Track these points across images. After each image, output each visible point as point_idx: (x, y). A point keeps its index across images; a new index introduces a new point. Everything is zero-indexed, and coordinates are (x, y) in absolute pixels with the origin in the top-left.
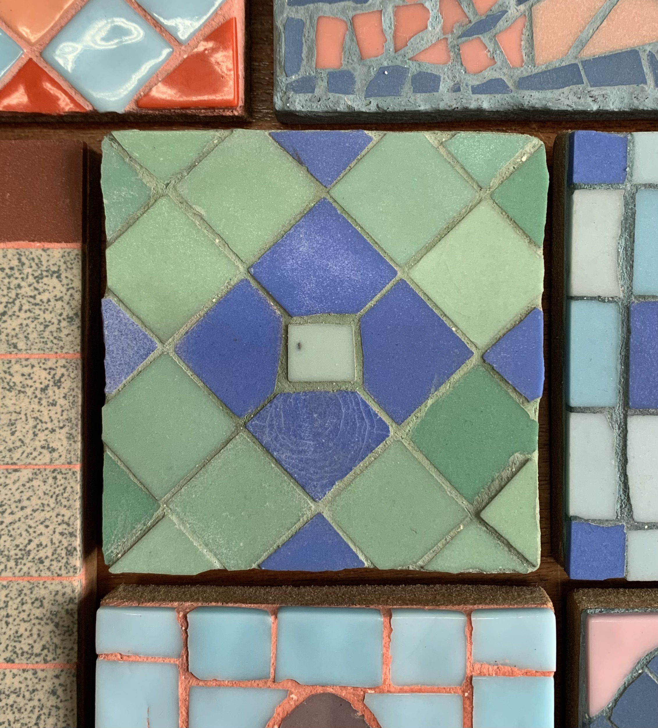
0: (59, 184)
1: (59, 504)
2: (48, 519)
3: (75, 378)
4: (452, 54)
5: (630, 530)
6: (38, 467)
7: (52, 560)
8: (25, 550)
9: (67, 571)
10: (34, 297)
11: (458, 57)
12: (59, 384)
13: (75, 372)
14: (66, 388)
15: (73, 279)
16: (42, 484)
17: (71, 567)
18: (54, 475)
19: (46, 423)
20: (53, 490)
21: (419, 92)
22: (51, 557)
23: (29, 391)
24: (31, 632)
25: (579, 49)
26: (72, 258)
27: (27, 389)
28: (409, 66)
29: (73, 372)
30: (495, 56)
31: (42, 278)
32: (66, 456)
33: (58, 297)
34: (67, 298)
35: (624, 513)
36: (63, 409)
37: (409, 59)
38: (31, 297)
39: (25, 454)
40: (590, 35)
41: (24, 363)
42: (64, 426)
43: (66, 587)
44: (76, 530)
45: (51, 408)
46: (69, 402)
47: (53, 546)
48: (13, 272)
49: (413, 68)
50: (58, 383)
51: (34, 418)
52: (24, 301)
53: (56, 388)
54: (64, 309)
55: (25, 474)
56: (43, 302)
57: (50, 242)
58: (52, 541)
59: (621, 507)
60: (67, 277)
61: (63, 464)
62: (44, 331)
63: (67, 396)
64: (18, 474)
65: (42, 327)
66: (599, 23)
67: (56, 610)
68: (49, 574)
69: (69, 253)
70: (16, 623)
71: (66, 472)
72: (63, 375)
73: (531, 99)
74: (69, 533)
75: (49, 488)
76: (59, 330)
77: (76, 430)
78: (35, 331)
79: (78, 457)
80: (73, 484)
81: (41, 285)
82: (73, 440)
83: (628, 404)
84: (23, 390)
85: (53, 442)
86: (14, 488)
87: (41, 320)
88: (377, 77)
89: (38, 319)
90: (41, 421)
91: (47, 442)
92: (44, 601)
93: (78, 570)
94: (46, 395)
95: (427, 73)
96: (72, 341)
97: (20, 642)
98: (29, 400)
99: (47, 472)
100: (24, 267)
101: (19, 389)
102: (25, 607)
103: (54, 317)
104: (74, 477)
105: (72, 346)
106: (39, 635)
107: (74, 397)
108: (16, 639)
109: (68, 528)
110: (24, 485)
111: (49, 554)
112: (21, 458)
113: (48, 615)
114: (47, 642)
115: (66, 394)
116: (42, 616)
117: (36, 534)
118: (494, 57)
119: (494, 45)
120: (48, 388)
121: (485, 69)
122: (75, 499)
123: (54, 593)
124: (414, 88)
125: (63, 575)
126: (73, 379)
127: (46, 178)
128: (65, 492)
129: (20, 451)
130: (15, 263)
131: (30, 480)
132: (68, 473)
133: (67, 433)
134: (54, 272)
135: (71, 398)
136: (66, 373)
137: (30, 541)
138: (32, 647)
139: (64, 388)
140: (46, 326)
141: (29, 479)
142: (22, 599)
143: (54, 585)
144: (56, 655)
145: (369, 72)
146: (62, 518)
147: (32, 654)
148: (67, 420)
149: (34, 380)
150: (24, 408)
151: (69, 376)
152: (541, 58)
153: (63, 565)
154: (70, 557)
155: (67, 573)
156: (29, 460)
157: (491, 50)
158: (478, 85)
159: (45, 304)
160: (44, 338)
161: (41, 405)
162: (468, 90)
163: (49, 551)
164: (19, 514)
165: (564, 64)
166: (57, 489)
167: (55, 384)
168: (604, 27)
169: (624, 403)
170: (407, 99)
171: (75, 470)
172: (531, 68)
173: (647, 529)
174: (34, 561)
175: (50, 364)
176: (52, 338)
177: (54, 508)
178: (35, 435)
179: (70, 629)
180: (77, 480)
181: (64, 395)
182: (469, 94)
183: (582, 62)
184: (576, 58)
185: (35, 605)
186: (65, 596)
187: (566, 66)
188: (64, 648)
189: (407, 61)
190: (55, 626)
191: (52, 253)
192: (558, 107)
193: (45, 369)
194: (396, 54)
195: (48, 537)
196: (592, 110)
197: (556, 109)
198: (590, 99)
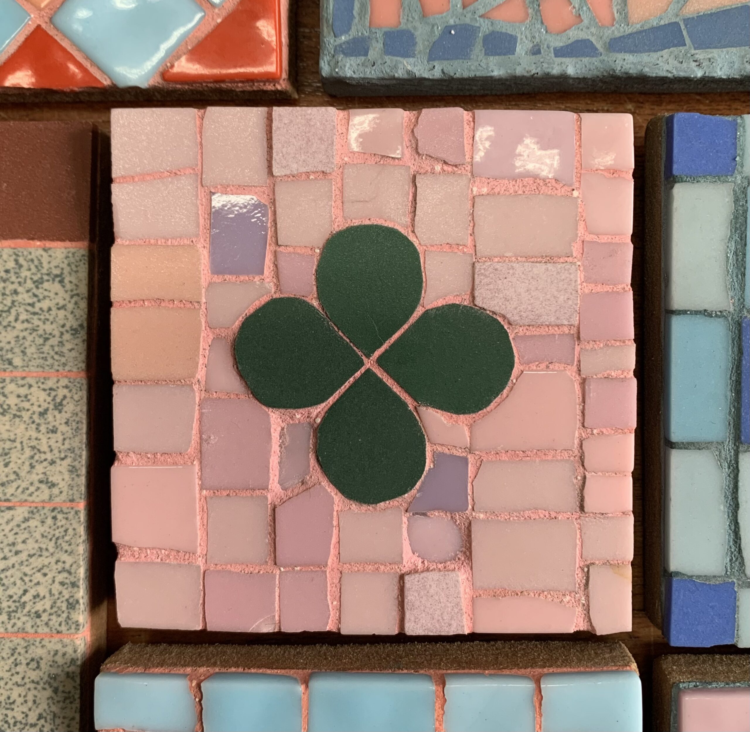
0: (64, 173)
1: (59, 549)
2: (46, 566)
3: (79, 400)
4: (530, 11)
5: (742, 588)
6: (35, 505)
7: (50, 614)
8: (19, 601)
9: (68, 627)
10: (32, 305)
11: (538, 14)
12: (60, 408)
13: (80, 393)
14: (68, 412)
15: (78, 284)
16: (39, 524)
17: (73, 623)
18: (53, 514)
19: (45, 453)
20: (52, 532)
21: (492, 55)
22: (49, 611)
23: (26, 416)
24: (26, 699)
25: (680, 5)
26: (78, 259)
27: (23, 413)
28: (480, 24)
29: (76, 393)
30: (581, 13)
31: (42, 283)
32: (68, 492)
33: (60, 305)
34: (70, 306)
35: (734, 568)
36: (65, 436)
37: (480, 17)
38: (29, 304)
39: (20, 490)
41: (21, 382)
42: (66, 457)
43: (67, 645)
44: (79, 580)
45: (50, 435)
46: (72, 429)
47: (52, 597)
48: (9, 275)
49: (485, 27)
50: (59, 407)
51: (31, 447)
52: (21, 310)
53: (56, 413)
54: (67, 319)
55: (21, 512)
56: (43, 311)
57: (53, 240)
58: (50, 591)
59: (731, 560)
61: (64, 501)
62: (44, 345)
63: (70, 422)
64: (11, 512)
65: (41, 341)
67: (55, 672)
68: (46, 630)
69: (74, 254)
70: (8, 687)
71: (67, 511)
72: (65, 397)
73: (624, 63)
74: (71, 583)
75: (48, 530)
76: (61, 344)
77: (80, 462)
78: (34, 346)
79: (81, 494)
80: (75, 525)
81: (41, 290)
82: (76, 474)
83: (740, 438)
84: (18, 413)
85: (52, 476)
86: (7, 528)
87: (41, 332)
88: (441, 37)
89: (37, 330)
90: (39, 450)
91: (46, 475)
92: (41, 661)
93: (81, 627)
94: (45, 420)
95: (501, 33)
96: (76, 357)
97: (13, 709)
98: (25, 426)
99: (46, 511)
100: (22, 270)
101: (15, 412)
102: (18, 669)
103: (56, 329)
104: (77, 517)
105: (76, 363)
106: (34, 702)
107: (78, 423)
108: (8, 706)
109: (69, 577)
110: (18, 526)
111: (48, 606)
112: (15, 493)
113: (46, 678)
114: (45, 710)
115: (68, 420)
116: (38, 679)
117: (33, 583)
118: (580, 15)
119: (581, 1)
120: (48, 412)
122: (78, 542)
123: (52, 653)
124: (486, 50)
125: (64, 632)
126: (77, 402)
127: (48, 166)
128: (66, 535)
129: (15, 485)
130: (11, 264)
131: (26, 520)
133: (69, 465)
134: (57, 276)
135: (74, 424)
136: (69, 395)
137: (25, 591)
138: (27, 716)
139: (66, 412)
140: (46, 339)
141: (25, 518)
142: (16, 660)
143: (52, 643)
144: (54, 725)
145: (433, 31)
146: (63, 565)
147: (26, 724)
148: (69, 449)
149: (31, 402)
150: (19, 435)
151: (72, 398)
152: (636, 16)
153: (63, 620)
154: (71, 611)
155: (68, 630)
156: (25, 497)
157: (577, 6)
158: (562, 47)
159: (45, 313)
160: (43, 353)
161: (39, 431)
162: (550, 52)
163: (47, 604)
164: (13, 560)
165: (663, 23)
166: (57, 531)
167: (56, 407)
170: (478, 63)
171: (79, 509)
174: (29, 615)
175: (50, 384)
176: (52, 353)
177: (54, 552)
178: (32, 467)
179: (71, 695)
180: (80, 521)
181: (66, 421)
182: (551, 57)
183: (684, 20)
184: (677, 15)
185: (30, 666)
186: (66, 657)
187: (666, 25)
188: (64, 718)
189: (478, 19)
190: (53, 691)
191: (55, 253)
192: (656, 73)
193: (44, 390)
194: (465, 11)
195: (47, 587)
196: (696, 77)
197: (654, 75)
198: (694, 64)
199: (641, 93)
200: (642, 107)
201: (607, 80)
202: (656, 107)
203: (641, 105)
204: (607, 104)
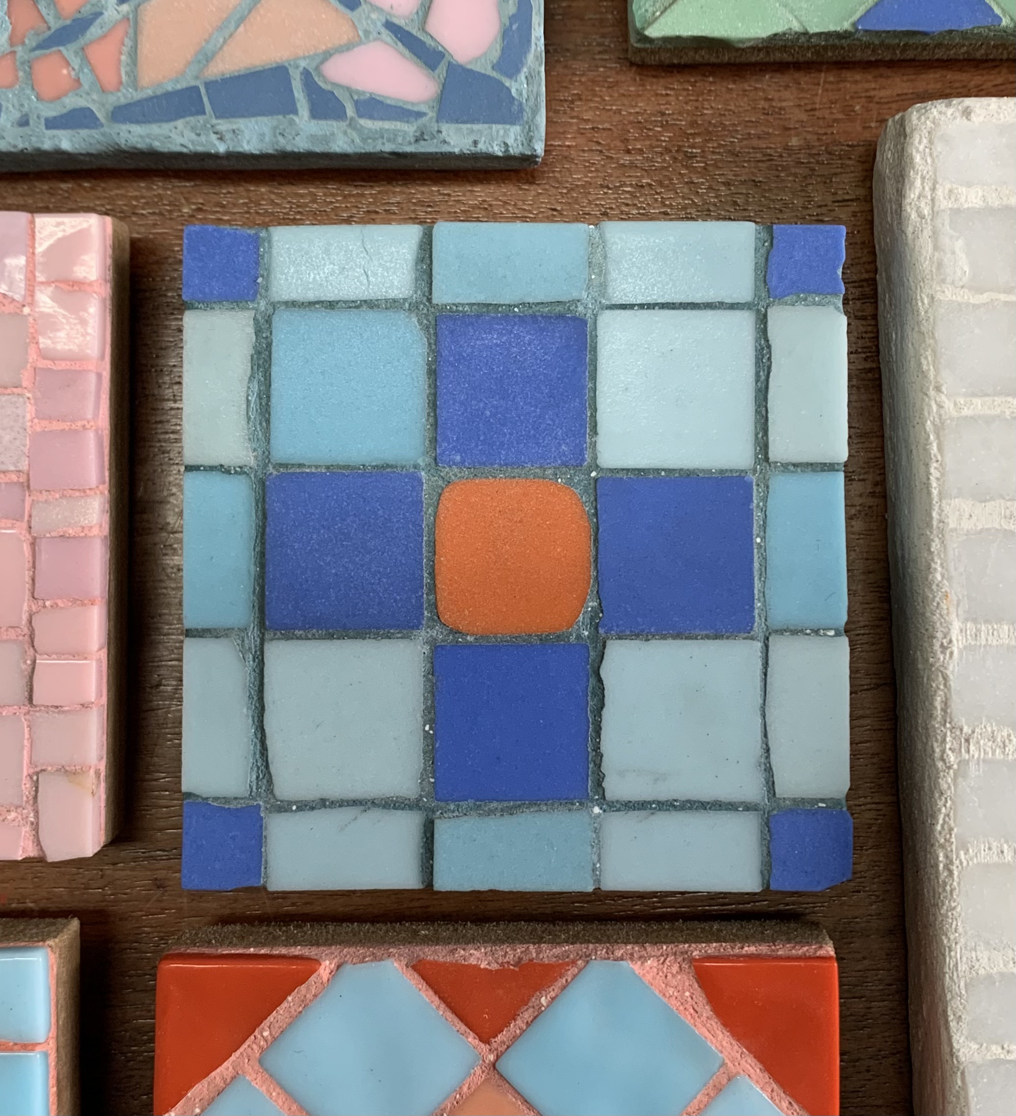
4: (21, 74)
5: (270, 812)
11: (29, 77)
25: (202, 65)
30: (81, 76)
35: (261, 787)
40: (219, 46)
59: (258, 777)
66: (233, 28)
73: (130, 136)
83: (264, 624)
118: (79, 78)
119: (82, 60)
121: (67, 93)
152: (147, 78)
157: (77, 67)
158: (55, 118)
162: (40, 123)
165: (179, 87)
168: (240, 34)
169: (260, 622)
172: (131, 93)
173: (296, 811)
182: (41, 129)
183: (206, 84)
184: (198, 78)
187: (183, 89)
198: (215, 137)
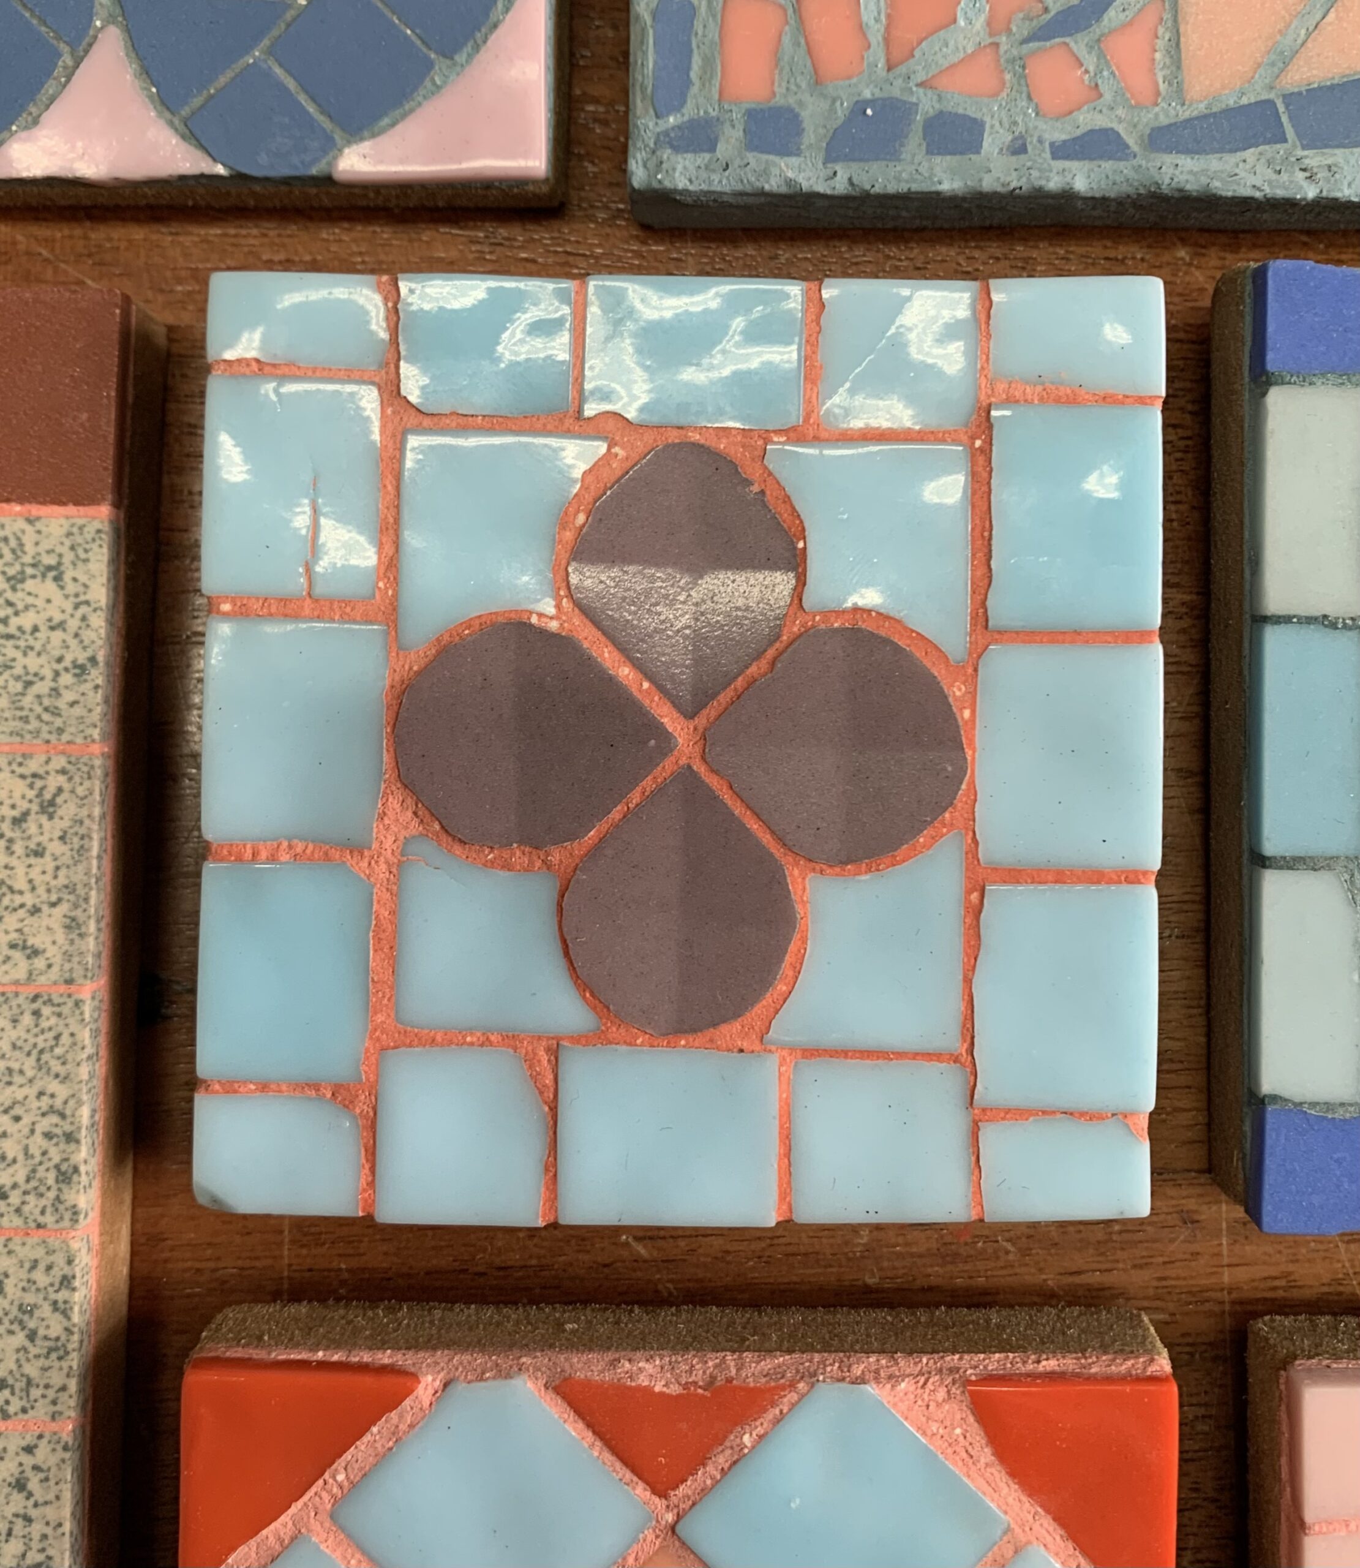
0: (67, 381)
1: (44, 1070)
2: (19, 1102)
3: (86, 797)
4: (1008, 76)
7: (25, 1193)
9: (57, 1217)
10: (4, 621)
11: (1022, 82)
12: (51, 810)
13: (87, 785)
14: (66, 818)
15: (88, 583)
16: (8, 1025)
17: (67, 1209)
18: (35, 1006)
19: (21, 893)
20: (32, 1040)
21: (939, 154)
22: (24, 1187)
25: (1276, 70)
26: (89, 537)
28: (918, 98)
29: (81, 784)
30: (1099, 82)
31: (22, 581)
32: (62, 965)
33: (56, 621)
34: (73, 624)
36: (59, 863)
37: (917, 85)
40: (1299, 41)
42: (60, 900)
43: (54, 1251)
44: (79, 1128)
45: (32, 860)
46: (72, 850)
47: (30, 1162)
49: (927, 104)
50: (48, 808)
53: (44, 819)
54: (68, 647)
56: (23, 632)
57: (44, 503)
58: (26, 1149)
60: (75, 580)
61: (55, 983)
62: (23, 694)
63: (68, 836)
65: (19, 687)
66: (1318, 16)
67: (32, 1302)
68: (18, 1222)
69: (81, 528)
71: (61, 1000)
72: (60, 790)
73: (1177, 172)
74: (65, 1134)
75: (24, 1035)
76: (55, 692)
77: (85, 910)
78: (5, 696)
79: (87, 969)
80: (75, 1026)
81: (20, 594)
82: (77, 932)
85: (34, 935)
87: (18, 670)
88: (848, 121)
89: (11, 668)
90: (10, 888)
91: (22, 934)
92: (6, 1281)
93: (82, 1216)
94: (24, 832)
95: (956, 114)
96: (82, 717)
99: (21, 999)
103: (47, 666)
104: (77, 1012)
105: (82, 727)
107: (82, 838)
109: (61, 1123)
111: (21, 1178)
113: (14, 1312)
114: (11, 1372)
115: (65, 832)
118: (1097, 85)
119: (1098, 59)
120: (29, 818)
121: (1079, 109)
122: (79, 1059)
123: (27, 1265)
124: (928, 145)
125: (49, 1226)
126: (82, 799)
127: (39, 368)
128: (57, 1045)
132: (64, 1003)
133: (65, 916)
134: (50, 568)
135: (76, 840)
136: (67, 786)
139: (62, 818)
140: (29, 684)
143: (27, 1247)
144: (28, 1401)
145: (832, 110)
146: (50, 1102)
148: (66, 887)
151: (73, 791)
152: (1198, 89)
153: (49, 1203)
154: (63, 1186)
155: (57, 1222)
157: (1091, 69)
158: (1064, 143)
159: (27, 636)
160: (21, 709)
161: (13, 853)
162: (1043, 151)
163: (20, 1173)
165: (1245, 101)
166: (42, 1037)
167: (43, 810)
168: (1330, 24)
170: (913, 167)
171: (81, 996)
172: (1175, 108)
175: (33, 766)
176: (39, 709)
177: (34, 1078)
179: (59, 1344)
180: (83, 1020)
181: (61, 834)
182: (1045, 159)
183: (1284, 96)
184: (1272, 88)
186: (53, 1272)
187: (1250, 104)
188: (47, 1386)
189: (914, 89)
190: (27, 1336)
191: (47, 526)
192: (1234, 191)
193: (23, 777)
194: (891, 75)
195: (19, 1142)
196: (1304, 199)
197: (1230, 194)
198: (1301, 175)
199: (1202, 230)
200: (1204, 255)
201: (1144, 203)
202: (1229, 256)
203: (1203, 251)
204: (1141, 248)
